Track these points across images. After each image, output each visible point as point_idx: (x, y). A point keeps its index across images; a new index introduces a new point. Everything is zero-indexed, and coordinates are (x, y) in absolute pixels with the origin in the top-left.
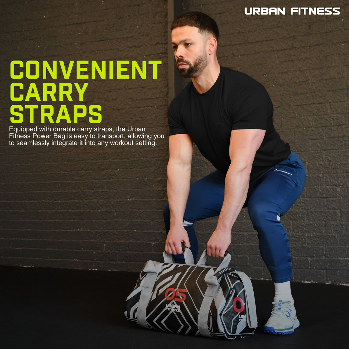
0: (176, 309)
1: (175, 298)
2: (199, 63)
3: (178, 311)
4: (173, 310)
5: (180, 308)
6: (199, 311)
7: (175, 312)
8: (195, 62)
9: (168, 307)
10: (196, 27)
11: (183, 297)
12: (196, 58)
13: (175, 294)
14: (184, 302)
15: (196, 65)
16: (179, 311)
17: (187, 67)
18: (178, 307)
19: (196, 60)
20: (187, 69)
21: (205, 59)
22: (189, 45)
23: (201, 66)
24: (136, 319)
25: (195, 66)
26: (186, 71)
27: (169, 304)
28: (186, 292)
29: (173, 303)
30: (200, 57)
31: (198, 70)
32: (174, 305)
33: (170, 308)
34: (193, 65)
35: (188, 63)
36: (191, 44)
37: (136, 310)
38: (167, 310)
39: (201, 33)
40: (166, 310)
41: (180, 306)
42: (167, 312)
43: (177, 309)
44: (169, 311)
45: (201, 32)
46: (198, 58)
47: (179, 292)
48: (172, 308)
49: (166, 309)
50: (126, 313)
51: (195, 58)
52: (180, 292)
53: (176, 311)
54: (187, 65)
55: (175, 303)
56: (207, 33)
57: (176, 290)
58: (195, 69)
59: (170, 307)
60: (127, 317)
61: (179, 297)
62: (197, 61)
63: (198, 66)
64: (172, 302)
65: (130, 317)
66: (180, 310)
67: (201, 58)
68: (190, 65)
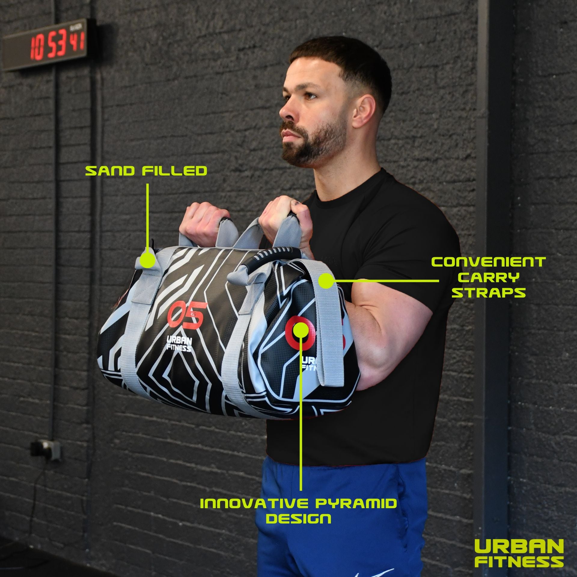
0: (184, 347)
1: (184, 323)
2: (325, 139)
3: (187, 349)
4: (178, 349)
5: (191, 344)
6: (226, 348)
7: (182, 352)
8: (317, 134)
9: (171, 343)
10: (338, 64)
11: (197, 320)
12: (320, 127)
13: (185, 314)
14: (198, 331)
15: (318, 141)
16: (189, 351)
17: (299, 142)
18: (189, 341)
19: (319, 131)
20: (297, 147)
21: (341, 135)
22: (312, 97)
23: (328, 147)
24: (119, 373)
25: (315, 143)
26: (295, 151)
27: (172, 335)
28: (205, 308)
29: (180, 335)
30: (330, 126)
31: (320, 152)
32: (181, 336)
33: (174, 345)
34: (311, 139)
35: (302, 133)
36: (317, 97)
37: (118, 354)
38: (169, 349)
39: (345, 80)
40: (167, 350)
41: (191, 339)
42: (170, 352)
43: (186, 345)
44: (173, 351)
45: (345, 76)
46: (325, 128)
47: (192, 310)
48: (177, 344)
49: (167, 346)
50: (100, 360)
51: (318, 126)
52: (194, 309)
53: (185, 350)
54: (299, 137)
55: (183, 333)
56: (357, 82)
57: (188, 304)
58: (315, 149)
59: (173, 343)
60: (104, 369)
61: (190, 320)
62: (322, 134)
63: (322, 145)
64: (177, 332)
65: (109, 369)
66: (191, 347)
67: (332, 130)
68: (306, 137)
